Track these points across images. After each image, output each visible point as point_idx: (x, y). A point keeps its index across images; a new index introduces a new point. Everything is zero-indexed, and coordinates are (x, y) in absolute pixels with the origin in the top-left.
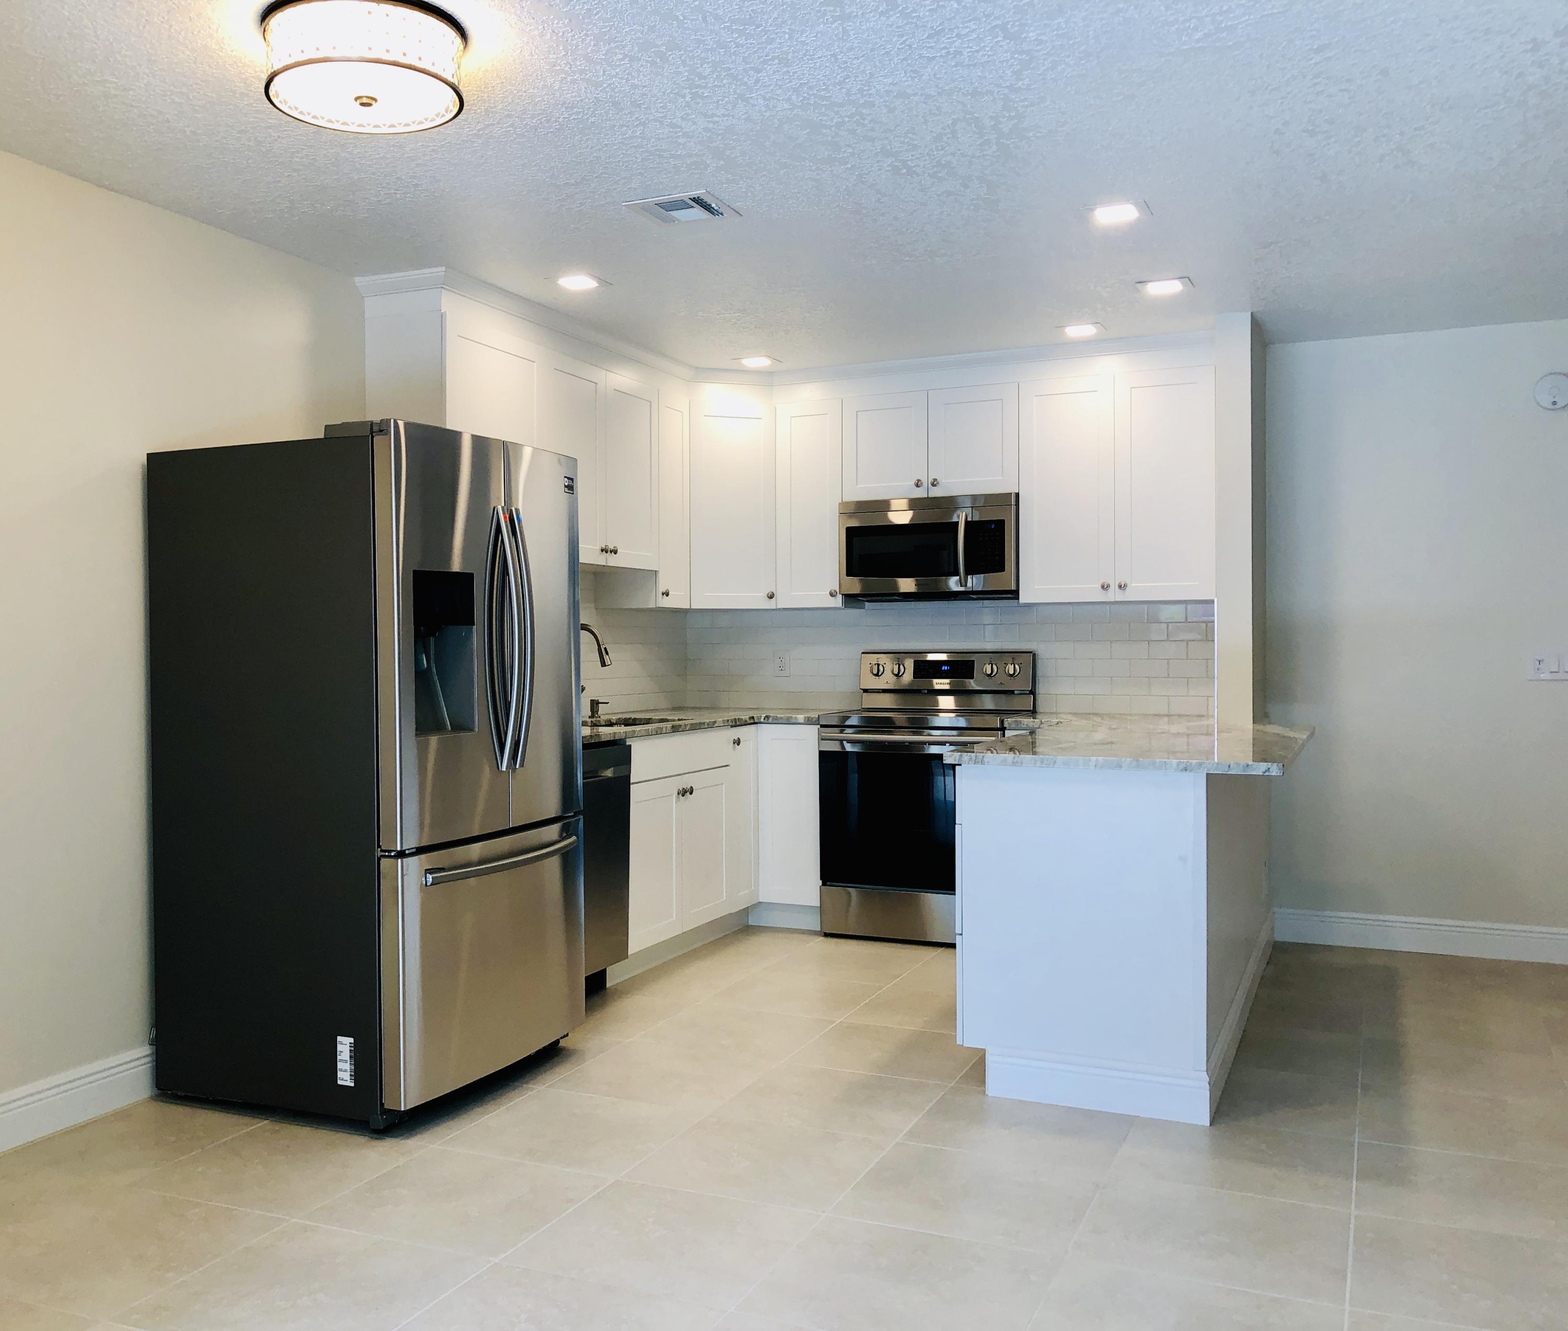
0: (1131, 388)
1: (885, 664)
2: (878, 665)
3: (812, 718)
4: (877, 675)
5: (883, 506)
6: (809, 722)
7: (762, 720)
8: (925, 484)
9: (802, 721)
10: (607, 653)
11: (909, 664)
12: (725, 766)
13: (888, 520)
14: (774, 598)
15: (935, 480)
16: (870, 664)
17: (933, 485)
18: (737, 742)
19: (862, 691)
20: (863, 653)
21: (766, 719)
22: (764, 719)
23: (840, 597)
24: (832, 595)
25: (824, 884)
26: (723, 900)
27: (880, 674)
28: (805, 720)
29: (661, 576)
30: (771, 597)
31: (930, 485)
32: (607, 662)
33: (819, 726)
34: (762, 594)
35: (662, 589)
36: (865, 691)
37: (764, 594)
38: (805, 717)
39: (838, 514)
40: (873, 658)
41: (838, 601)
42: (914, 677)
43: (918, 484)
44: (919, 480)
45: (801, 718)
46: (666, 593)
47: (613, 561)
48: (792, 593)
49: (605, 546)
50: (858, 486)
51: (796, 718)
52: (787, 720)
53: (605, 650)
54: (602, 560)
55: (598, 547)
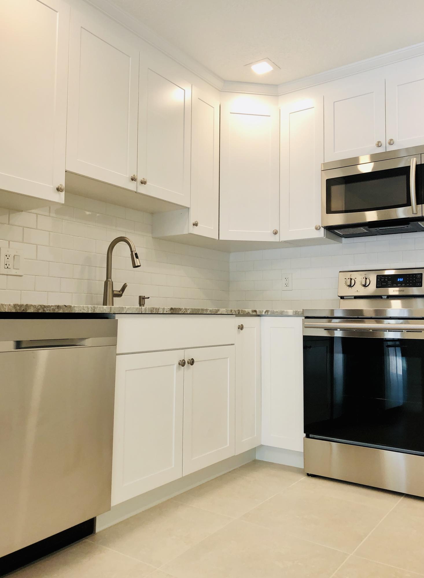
1: (356, 278)
2: (351, 279)
3: (298, 312)
4: (350, 286)
5: (354, 162)
6: (296, 314)
7: (264, 313)
8: (384, 145)
9: (291, 314)
10: (137, 257)
11: (373, 279)
12: (231, 345)
13: (358, 171)
14: (278, 234)
15: (391, 140)
16: (345, 279)
17: (390, 144)
18: (241, 328)
19: (340, 298)
20: (340, 272)
21: (266, 313)
22: (265, 313)
23: (322, 229)
24: (317, 229)
25: (308, 436)
26: (227, 446)
27: (352, 286)
28: (293, 313)
29: (192, 211)
30: (276, 233)
31: (387, 144)
32: (137, 263)
33: (304, 318)
34: (269, 232)
35: (193, 221)
36: (342, 298)
37: (270, 231)
38: (293, 311)
40: (348, 275)
41: (322, 233)
42: (377, 287)
43: (379, 145)
44: (379, 142)
45: (290, 312)
46: (196, 224)
47: (142, 190)
48: (290, 231)
49: (134, 175)
50: (335, 152)
51: (287, 312)
52: (281, 313)
53: (136, 254)
54: (132, 186)
55: (128, 176)
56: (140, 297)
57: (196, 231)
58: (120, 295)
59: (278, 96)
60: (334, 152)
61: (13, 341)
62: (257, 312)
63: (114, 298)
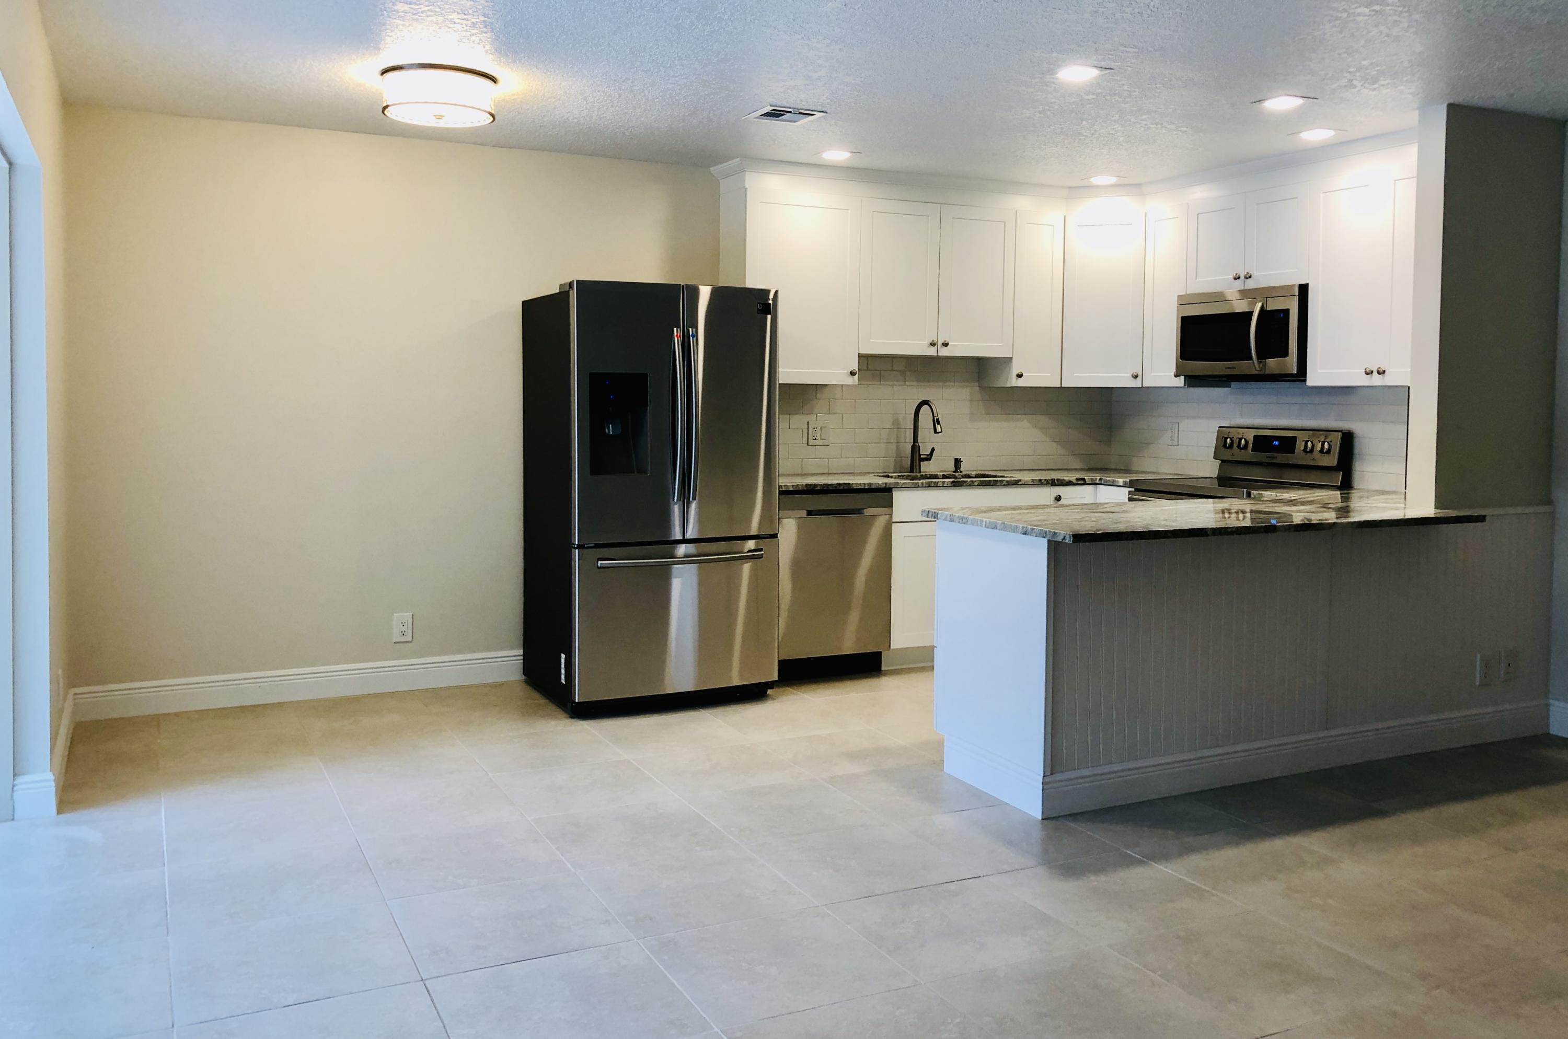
0: (1395, 181)
4: (1227, 447)
8: (1242, 278)
9: (1121, 484)
10: (939, 423)
14: (1137, 379)
15: (1250, 274)
17: (1246, 278)
18: (1058, 500)
23: (1179, 378)
24: (1175, 376)
27: (1229, 447)
30: (1135, 377)
32: (939, 429)
35: (1015, 371)
37: (1129, 374)
38: (1123, 481)
39: (1176, 305)
41: (1180, 381)
44: (1237, 276)
45: (1121, 481)
46: (1020, 376)
47: (944, 352)
48: (1153, 374)
49: (933, 341)
50: (1198, 280)
51: (1118, 482)
52: (1113, 483)
53: (938, 420)
54: (932, 352)
55: (926, 342)
56: (956, 460)
57: (1021, 383)
58: (929, 459)
59: (1145, 195)
60: (1196, 279)
61: (807, 510)
62: (1086, 480)
63: (922, 463)
